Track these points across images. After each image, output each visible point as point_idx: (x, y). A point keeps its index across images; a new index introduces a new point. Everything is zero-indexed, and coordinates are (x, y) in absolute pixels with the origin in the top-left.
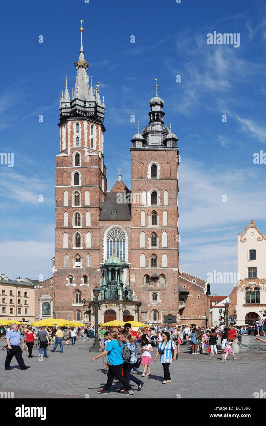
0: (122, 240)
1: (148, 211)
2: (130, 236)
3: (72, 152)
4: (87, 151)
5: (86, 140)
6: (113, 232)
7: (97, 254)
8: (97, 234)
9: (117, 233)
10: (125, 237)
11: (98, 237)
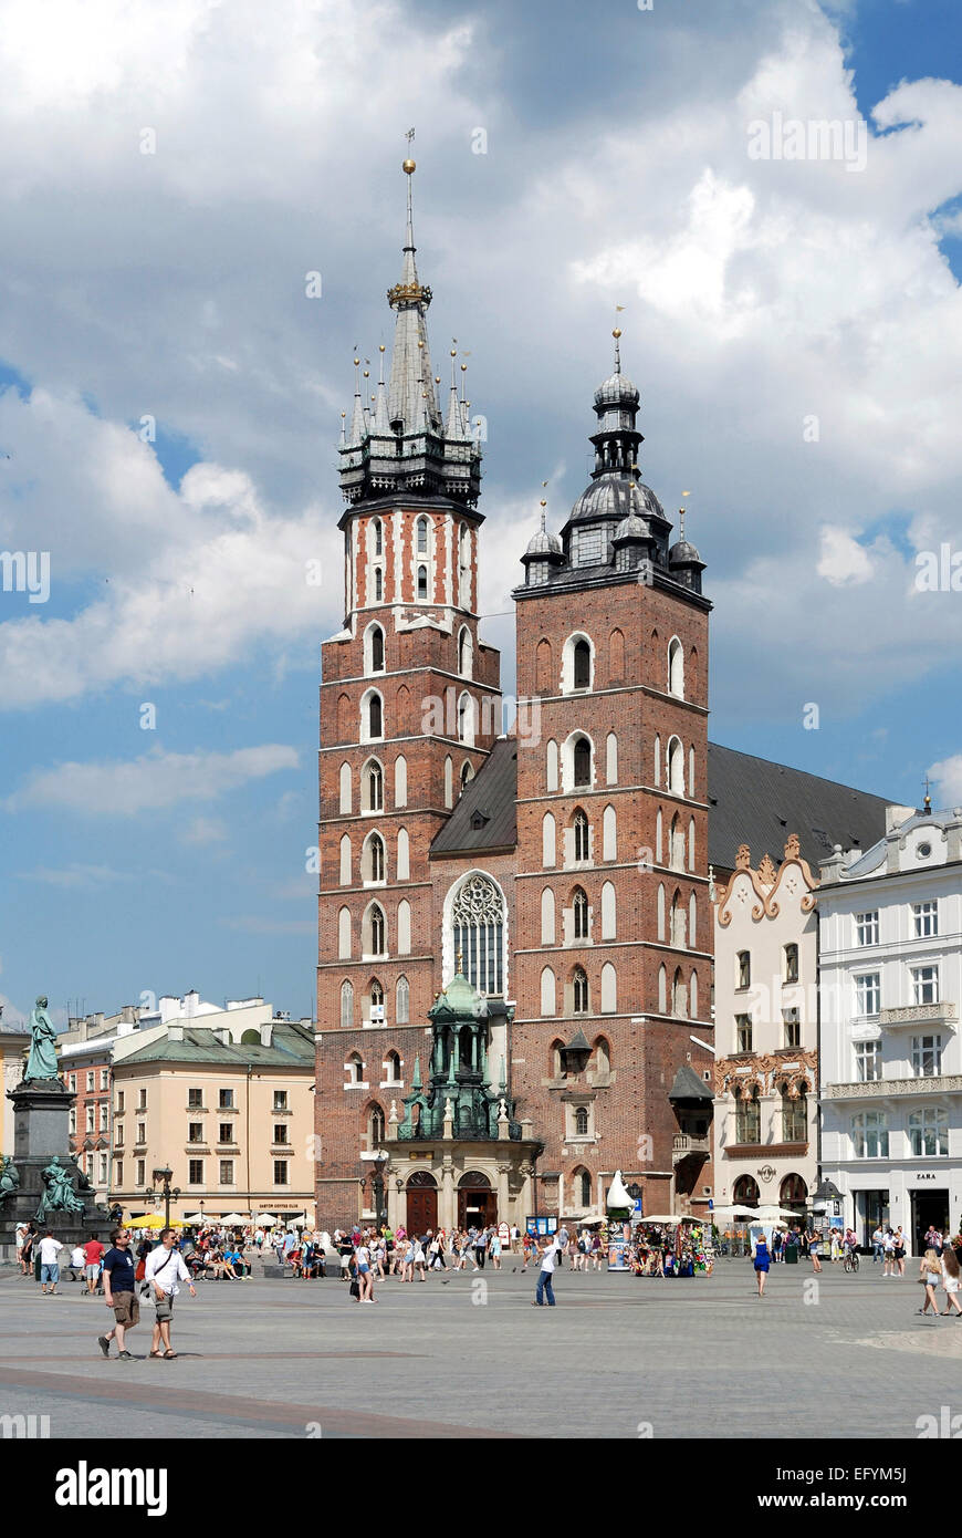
0: (495, 920)
1: (562, 812)
2: (512, 907)
3: (361, 626)
4: (403, 617)
5: (399, 577)
6: (471, 895)
7: (425, 976)
8: (425, 905)
9: (481, 897)
10: (501, 908)
11: (429, 917)
